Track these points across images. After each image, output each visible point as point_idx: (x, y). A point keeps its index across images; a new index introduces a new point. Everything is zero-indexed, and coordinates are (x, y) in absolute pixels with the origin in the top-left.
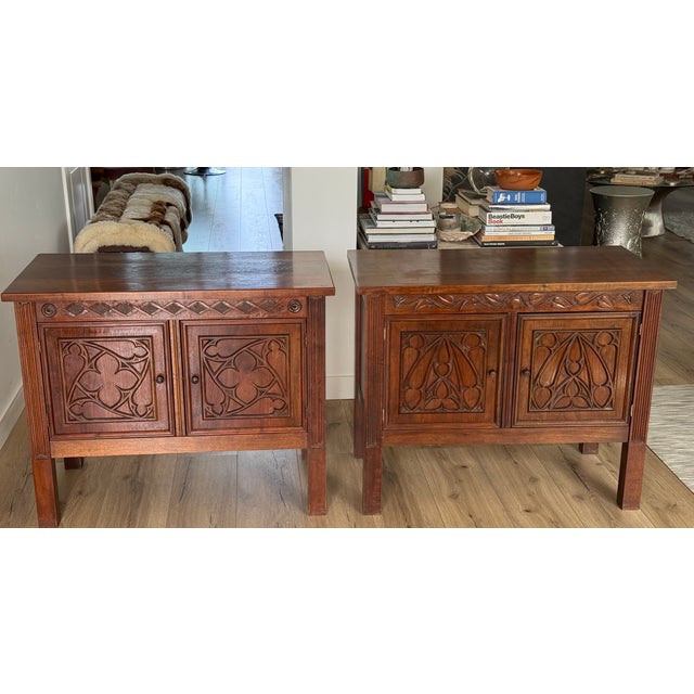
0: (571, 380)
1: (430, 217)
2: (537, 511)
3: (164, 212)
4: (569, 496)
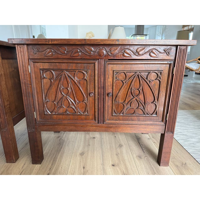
0: (134, 99)
2: (118, 165)
4: (135, 156)
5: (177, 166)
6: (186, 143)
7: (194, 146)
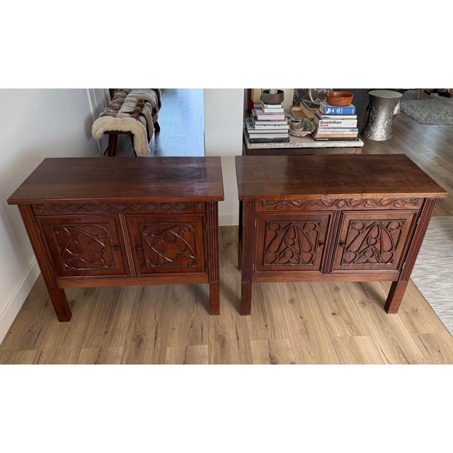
0: (369, 248)
1: (286, 123)
2: (339, 314)
3: (142, 107)
4: (357, 302)
5: (407, 313)
6: (423, 282)
7: (432, 287)
